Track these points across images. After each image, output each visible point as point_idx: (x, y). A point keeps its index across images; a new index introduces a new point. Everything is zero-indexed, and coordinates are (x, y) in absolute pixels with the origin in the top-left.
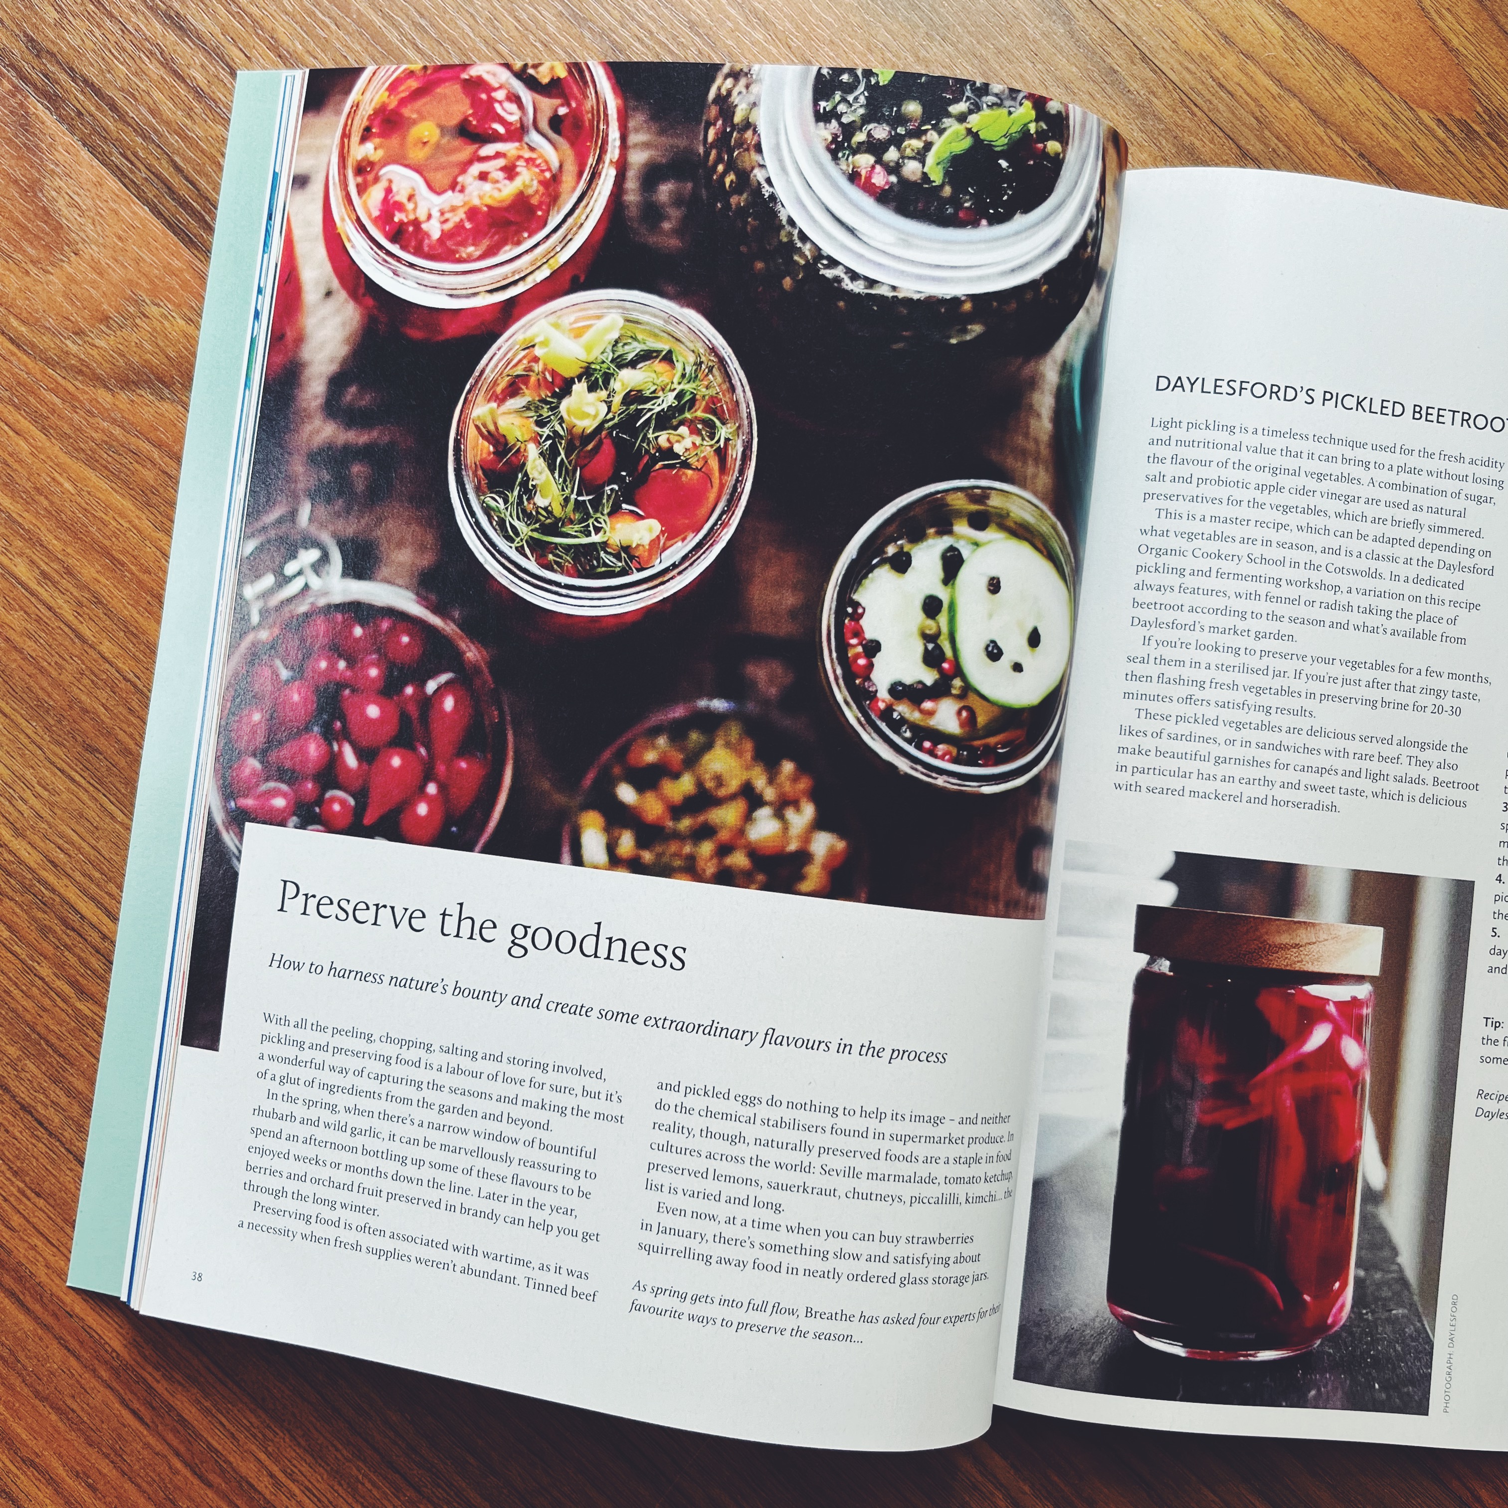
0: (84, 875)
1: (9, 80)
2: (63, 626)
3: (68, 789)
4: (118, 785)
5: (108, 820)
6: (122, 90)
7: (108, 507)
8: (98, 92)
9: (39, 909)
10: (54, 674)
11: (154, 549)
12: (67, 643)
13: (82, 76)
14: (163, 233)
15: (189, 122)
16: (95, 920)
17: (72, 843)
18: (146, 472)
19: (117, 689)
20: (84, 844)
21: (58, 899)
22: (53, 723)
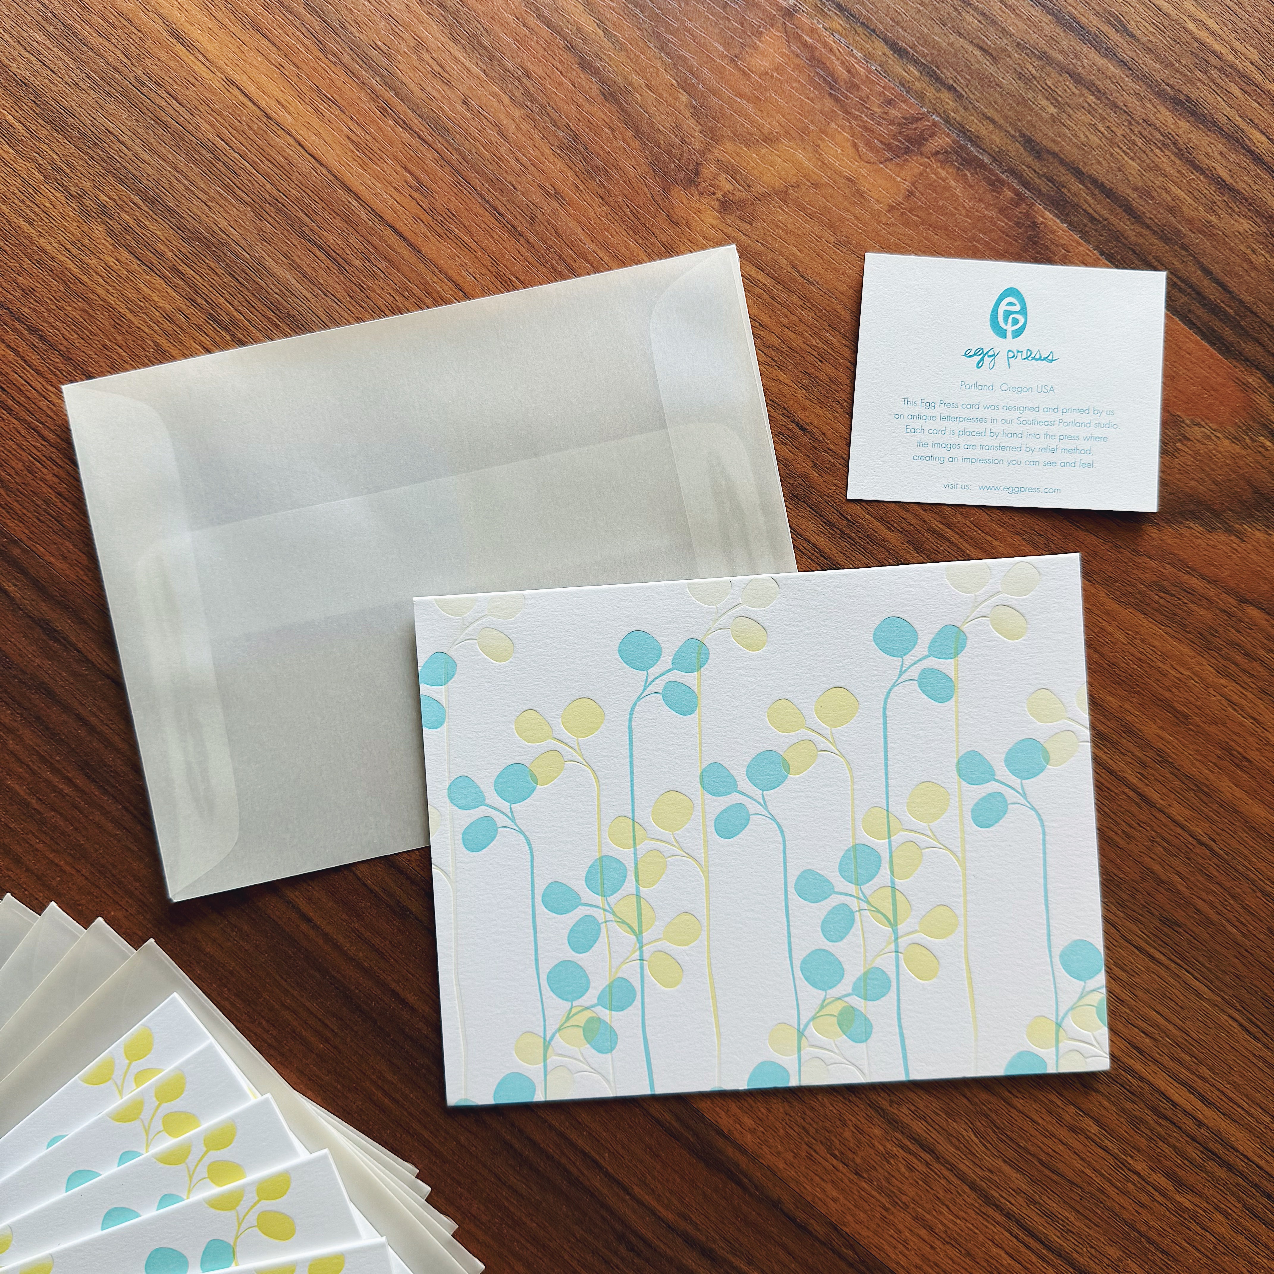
0: (1173, 1058)
1: (1010, 187)
2: (1127, 790)
3: (1148, 969)
4: (1201, 959)
5: (1192, 997)
6: (1135, 189)
7: (1165, 656)
8: (1109, 193)
9: (1127, 1099)
10: (1122, 843)
11: (1220, 698)
12: (1134, 809)
13: (1090, 176)
14: (1197, 343)
15: (1213, 218)
16: (1189, 1107)
17: (1157, 1026)
18: (1203, 612)
19: (1192, 855)
20: (1170, 1027)
21: (1147, 1088)
22: (1125, 897)
